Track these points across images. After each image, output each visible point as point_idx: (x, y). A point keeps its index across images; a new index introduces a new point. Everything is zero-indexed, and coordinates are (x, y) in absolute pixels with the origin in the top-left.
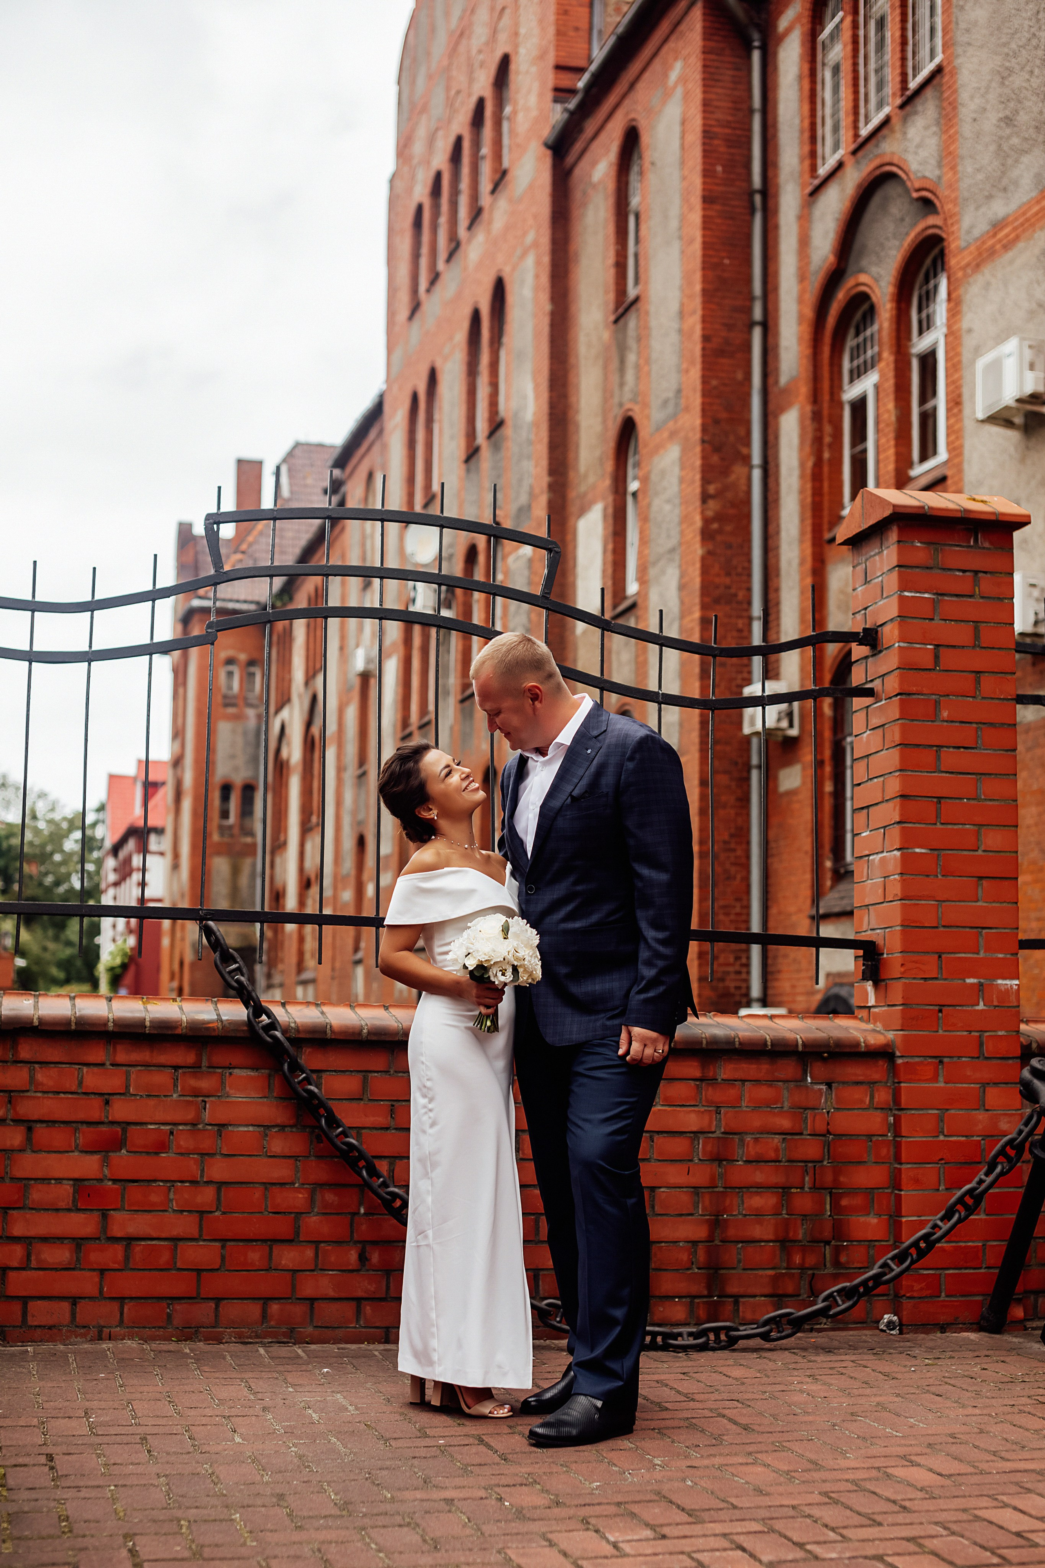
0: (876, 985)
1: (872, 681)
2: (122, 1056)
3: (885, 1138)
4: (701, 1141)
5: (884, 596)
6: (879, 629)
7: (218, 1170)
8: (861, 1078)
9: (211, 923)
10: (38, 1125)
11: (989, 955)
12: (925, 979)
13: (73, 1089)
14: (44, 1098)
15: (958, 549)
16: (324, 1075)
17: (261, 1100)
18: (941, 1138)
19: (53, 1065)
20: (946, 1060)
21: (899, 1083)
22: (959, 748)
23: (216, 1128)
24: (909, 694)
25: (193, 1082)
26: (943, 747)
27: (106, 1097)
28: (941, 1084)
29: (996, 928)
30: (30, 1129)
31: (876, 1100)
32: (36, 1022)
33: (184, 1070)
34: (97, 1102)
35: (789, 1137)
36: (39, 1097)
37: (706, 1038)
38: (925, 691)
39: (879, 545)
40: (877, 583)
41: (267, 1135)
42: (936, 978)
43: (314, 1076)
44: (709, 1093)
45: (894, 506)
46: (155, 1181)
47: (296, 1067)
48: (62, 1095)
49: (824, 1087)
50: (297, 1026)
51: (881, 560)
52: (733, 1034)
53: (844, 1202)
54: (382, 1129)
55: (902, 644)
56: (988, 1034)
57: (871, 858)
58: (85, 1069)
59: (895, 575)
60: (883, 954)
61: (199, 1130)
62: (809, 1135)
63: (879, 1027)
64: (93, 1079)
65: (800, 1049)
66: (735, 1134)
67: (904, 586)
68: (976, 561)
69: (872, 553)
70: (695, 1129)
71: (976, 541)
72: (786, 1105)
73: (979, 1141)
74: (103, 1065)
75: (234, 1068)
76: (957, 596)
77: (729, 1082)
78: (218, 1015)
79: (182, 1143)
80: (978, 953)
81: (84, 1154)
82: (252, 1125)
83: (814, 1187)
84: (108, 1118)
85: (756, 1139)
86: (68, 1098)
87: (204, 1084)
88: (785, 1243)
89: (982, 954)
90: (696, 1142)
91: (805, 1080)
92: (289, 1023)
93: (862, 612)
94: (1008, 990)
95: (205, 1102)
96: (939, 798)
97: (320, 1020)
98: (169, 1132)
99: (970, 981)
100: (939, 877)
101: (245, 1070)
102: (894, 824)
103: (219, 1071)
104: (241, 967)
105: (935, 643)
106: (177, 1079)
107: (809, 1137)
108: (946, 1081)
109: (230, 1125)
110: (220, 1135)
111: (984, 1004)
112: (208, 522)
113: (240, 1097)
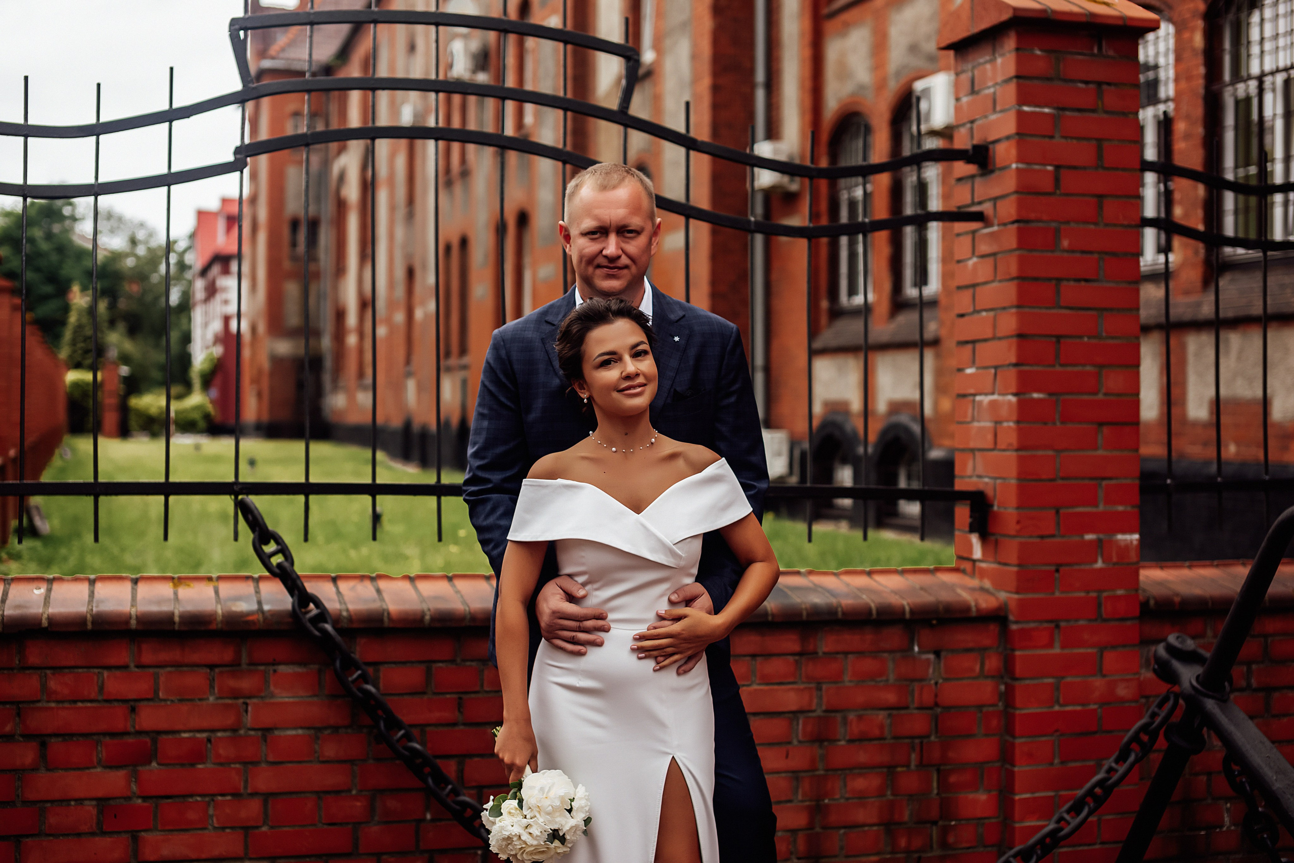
0: (984, 537)
1: (980, 203)
2: (148, 657)
3: (995, 709)
4: (801, 722)
5: (998, 108)
6: (991, 146)
7: (264, 779)
8: (971, 645)
9: (247, 498)
10: (53, 740)
11: (1109, 509)
12: (1042, 537)
13: (93, 696)
14: (58, 709)
15: (1080, 57)
16: (382, 668)
17: (310, 699)
18: (1058, 708)
19: (67, 671)
20: (1063, 624)
21: (1013, 650)
22: (1080, 280)
23: (260, 733)
24: (1029, 222)
25: (232, 683)
26: (1063, 280)
27: (132, 703)
28: (1057, 650)
29: (1116, 478)
30: (43, 745)
31: (987, 667)
32: (45, 623)
33: (221, 669)
34: (121, 710)
35: (895, 712)
36: (52, 708)
37: (806, 609)
38: (1044, 218)
39: (991, 51)
40: (987, 96)
41: (318, 739)
42: (1053, 536)
43: (370, 670)
44: (810, 667)
45: (1015, 9)
46: (191, 796)
47: (350, 664)
48: (80, 704)
49: (931, 657)
50: (351, 616)
51: (994, 69)
52: (833, 601)
53: (953, 779)
54: (448, 725)
55: (1021, 166)
56: (1105, 594)
57: (978, 398)
58: (106, 673)
59: (1012, 88)
60: (992, 506)
61: (240, 736)
62: (918, 708)
63: (987, 584)
64: (114, 684)
65: (908, 616)
66: (836, 711)
67: (1022, 99)
68: (1101, 72)
69: (982, 60)
70: (794, 708)
71: (1100, 48)
72: (892, 678)
73: (1095, 710)
74: (126, 667)
75: (279, 664)
76: (1079, 110)
77: (831, 656)
78: (259, 603)
79: (221, 751)
80: (1097, 506)
81: (108, 770)
82: (302, 728)
83: (921, 764)
84: (134, 727)
85: (860, 717)
86: (86, 708)
87: (246, 684)
88: (890, 825)
89: (1101, 507)
90: (795, 723)
91: (913, 649)
92: (340, 611)
93: (969, 126)
94: (1127, 547)
95: (247, 704)
96: (1059, 337)
97: (375, 605)
98: (206, 739)
99: (1089, 537)
100: (1058, 424)
101: (291, 667)
102: (1009, 365)
103: (262, 668)
104: (283, 550)
105: (1056, 163)
106: (214, 680)
107: (916, 712)
108: (1063, 647)
109: (276, 729)
110: (266, 741)
111: (1104, 562)
112: (233, 28)
113: (287, 697)
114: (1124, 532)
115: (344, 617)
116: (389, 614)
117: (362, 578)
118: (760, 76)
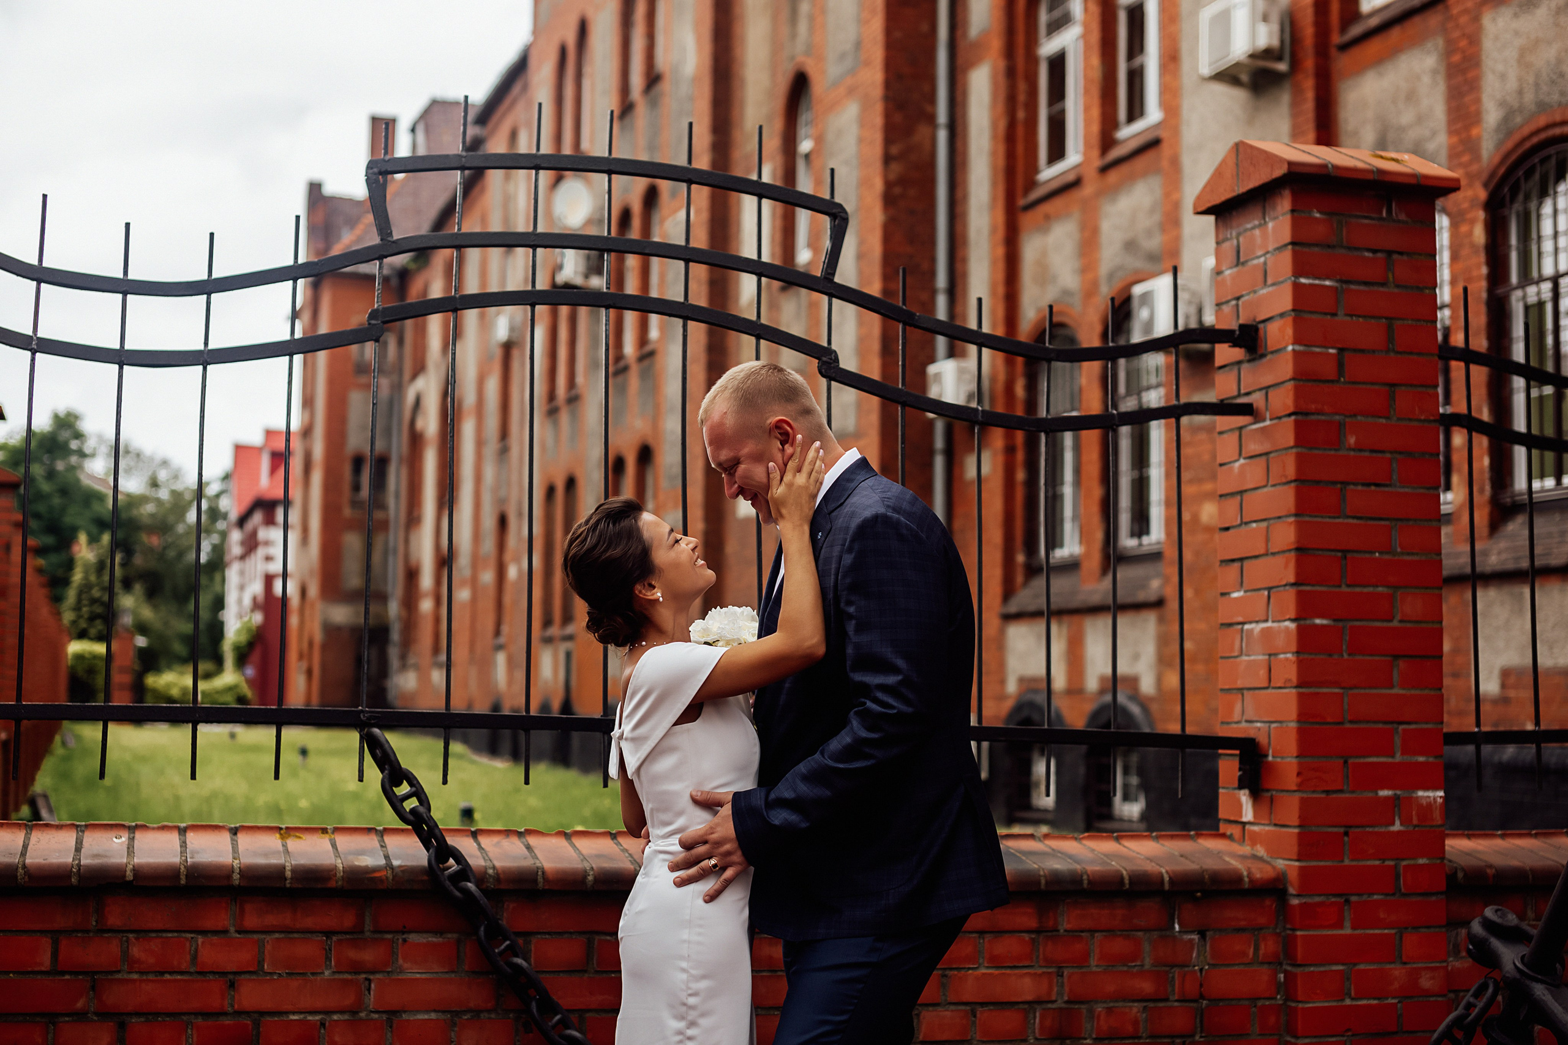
0: (1256, 795)
1: (1248, 394)
2: (252, 919)
3: (1273, 1002)
4: (1038, 1015)
5: (1269, 281)
6: (1261, 326)
8: (1243, 923)
9: (376, 731)
10: (134, 1019)
11: (1408, 759)
12: (1327, 792)
13: (184, 967)
14: (141, 981)
15: (1366, 221)
16: (534, 940)
17: (447, 976)
18: (1348, 1001)
19: (154, 935)
20: (1354, 899)
21: (1293, 929)
22: (1369, 485)
23: (384, 1017)
24: (1307, 414)
25: (352, 954)
26: (1348, 484)
27: (231, 977)
28: (1347, 931)
29: (1416, 723)
30: (122, 1026)
31: (1261, 952)
32: (130, 876)
33: (340, 937)
34: (217, 984)
35: (1151, 1005)
36: (134, 981)
37: (1045, 876)
38: (1327, 409)
39: (1260, 214)
40: (1255, 266)
41: (455, 1024)
42: (1341, 791)
43: (520, 941)
44: (1049, 948)
45: (1290, 164)
47: (496, 932)
48: (167, 977)
49: (1195, 937)
50: (498, 874)
51: (1265, 236)
52: (1078, 867)
55: (1297, 348)
56: (1405, 863)
57: (1246, 627)
58: (200, 939)
59: (1287, 256)
60: (1266, 756)
61: (361, 1020)
62: (1177, 1001)
63: (1263, 851)
64: (210, 952)
65: (1167, 887)
66: (1082, 1003)
67: (1299, 269)
68: (1390, 238)
69: (1249, 226)
70: (1029, 998)
71: (1389, 211)
72: (1148, 963)
73: (1395, 1004)
74: (225, 932)
75: (410, 932)
76: (1366, 283)
77: (1075, 933)
78: (387, 857)
79: (337, 1038)
80: (1393, 755)
82: (435, 1011)
84: (232, 1006)
85: (1109, 1010)
86: (176, 980)
87: (368, 956)
89: (1398, 757)
90: (1031, 1016)
91: (1174, 928)
92: (486, 868)
93: (1234, 302)
94: (1430, 806)
95: (370, 981)
96: (1344, 551)
97: (527, 863)
98: (319, 1023)
99: (1384, 793)
100: (1346, 656)
101: (425, 935)
102: (1285, 585)
103: (389, 936)
104: (418, 792)
105: (1340, 346)
106: (330, 950)
107: (1176, 1004)
108: (1353, 928)
109: (405, 1012)
110: (391, 1027)
111: (1401, 824)
112: (371, 171)
113: (419, 973)
114: (1426, 788)
115: (490, 875)
116: (543, 873)
117: (507, 833)
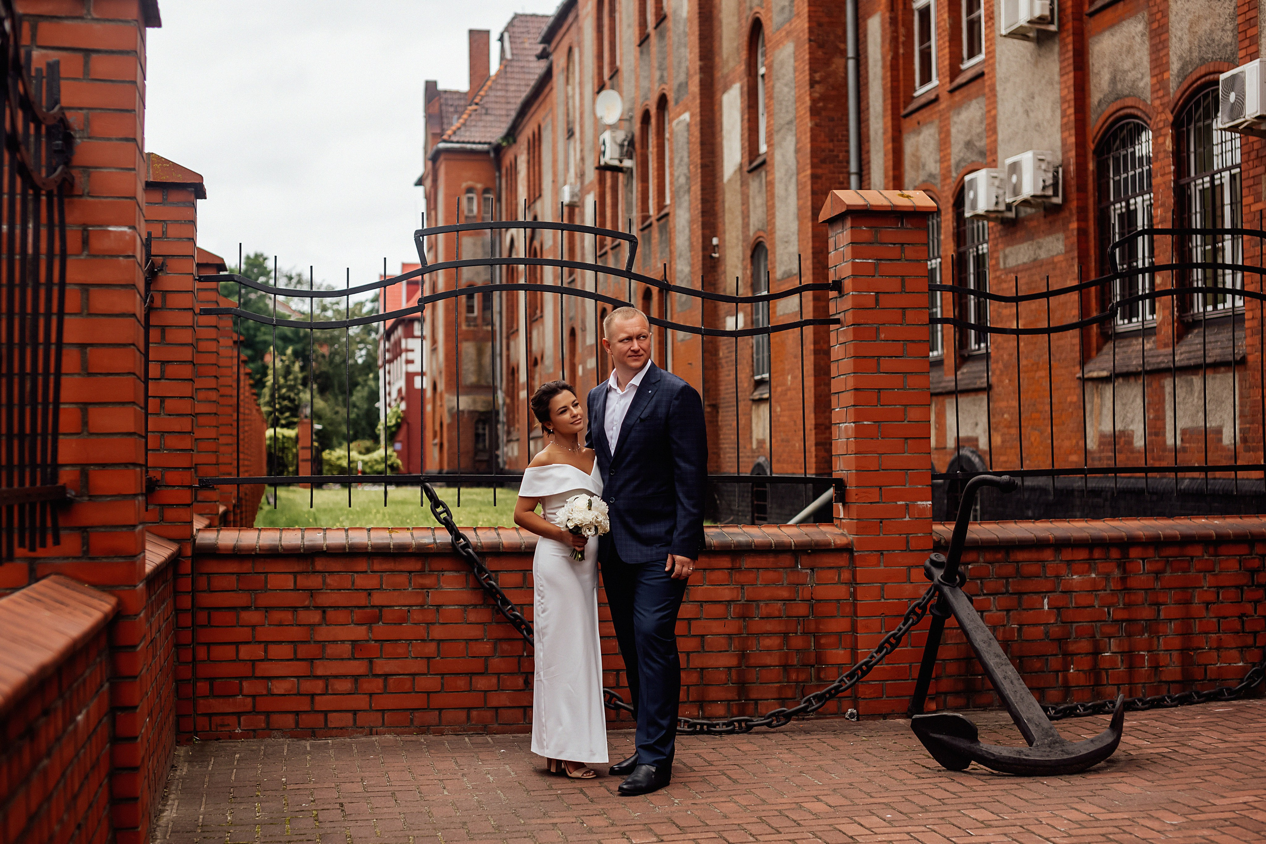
0: (844, 506)
1: (838, 314)
2: (377, 567)
3: (848, 601)
4: (732, 607)
5: (847, 260)
6: (844, 281)
7: (438, 632)
8: (832, 565)
9: (428, 484)
10: (329, 610)
11: (913, 487)
12: (872, 503)
13: (349, 587)
14: (332, 593)
15: (890, 230)
16: (499, 574)
17: (462, 590)
18: (883, 600)
19: (336, 574)
20: (885, 553)
21: (856, 567)
22: (892, 357)
23: (435, 608)
25: (421, 581)
26: (882, 357)
27: (369, 591)
28: (883, 568)
29: (917, 469)
30: (324, 612)
31: (842, 578)
32: (325, 549)
33: (415, 573)
34: (364, 595)
35: (788, 602)
36: (329, 593)
37: (733, 543)
38: (870, 322)
39: (843, 228)
40: (841, 252)
41: (466, 611)
42: (879, 502)
43: (493, 575)
44: (737, 576)
46: (400, 640)
47: (482, 570)
48: (342, 591)
49: (809, 571)
50: (482, 545)
51: (846, 235)
52: (750, 539)
53: (823, 641)
55: (855, 292)
56: (911, 536)
57: (841, 425)
58: (356, 575)
59: (850, 248)
60: (847, 487)
61: (425, 609)
62: (800, 601)
63: (846, 532)
64: (361, 581)
65: (793, 548)
66: (753, 601)
67: (855, 256)
68: (903, 237)
69: (839, 232)
70: (728, 599)
71: (902, 224)
72: (785, 583)
73: (907, 602)
74: (366, 572)
75: (445, 571)
76: (890, 260)
77: (750, 569)
78: (434, 539)
79: (415, 617)
80: (905, 485)
81: (357, 626)
82: (457, 605)
83: (803, 633)
84: (370, 604)
85: (767, 604)
86: (346, 593)
87: (427, 581)
88: (786, 667)
89: (907, 486)
90: (729, 607)
91: (797, 567)
92: (478, 544)
94: (925, 508)
95: (428, 592)
96: (879, 390)
97: (497, 540)
98: (407, 611)
99: (900, 503)
100: (880, 439)
101: (452, 573)
102: (851, 406)
103: (436, 573)
104: (447, 511)
105: (876, 291)
106: (411, 579)
108: (886, 566)
109: (444, 605)
110: (438, 612)
111: (910, 517)
112: (416, 235)
113: (450, 589)
114: (922, 500)
116: (503, 545)
117: (490, 528)
118: (853, 167)
